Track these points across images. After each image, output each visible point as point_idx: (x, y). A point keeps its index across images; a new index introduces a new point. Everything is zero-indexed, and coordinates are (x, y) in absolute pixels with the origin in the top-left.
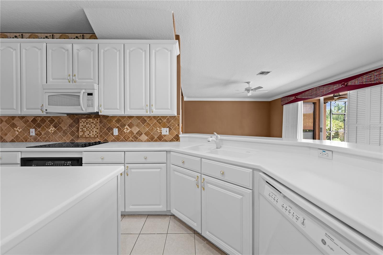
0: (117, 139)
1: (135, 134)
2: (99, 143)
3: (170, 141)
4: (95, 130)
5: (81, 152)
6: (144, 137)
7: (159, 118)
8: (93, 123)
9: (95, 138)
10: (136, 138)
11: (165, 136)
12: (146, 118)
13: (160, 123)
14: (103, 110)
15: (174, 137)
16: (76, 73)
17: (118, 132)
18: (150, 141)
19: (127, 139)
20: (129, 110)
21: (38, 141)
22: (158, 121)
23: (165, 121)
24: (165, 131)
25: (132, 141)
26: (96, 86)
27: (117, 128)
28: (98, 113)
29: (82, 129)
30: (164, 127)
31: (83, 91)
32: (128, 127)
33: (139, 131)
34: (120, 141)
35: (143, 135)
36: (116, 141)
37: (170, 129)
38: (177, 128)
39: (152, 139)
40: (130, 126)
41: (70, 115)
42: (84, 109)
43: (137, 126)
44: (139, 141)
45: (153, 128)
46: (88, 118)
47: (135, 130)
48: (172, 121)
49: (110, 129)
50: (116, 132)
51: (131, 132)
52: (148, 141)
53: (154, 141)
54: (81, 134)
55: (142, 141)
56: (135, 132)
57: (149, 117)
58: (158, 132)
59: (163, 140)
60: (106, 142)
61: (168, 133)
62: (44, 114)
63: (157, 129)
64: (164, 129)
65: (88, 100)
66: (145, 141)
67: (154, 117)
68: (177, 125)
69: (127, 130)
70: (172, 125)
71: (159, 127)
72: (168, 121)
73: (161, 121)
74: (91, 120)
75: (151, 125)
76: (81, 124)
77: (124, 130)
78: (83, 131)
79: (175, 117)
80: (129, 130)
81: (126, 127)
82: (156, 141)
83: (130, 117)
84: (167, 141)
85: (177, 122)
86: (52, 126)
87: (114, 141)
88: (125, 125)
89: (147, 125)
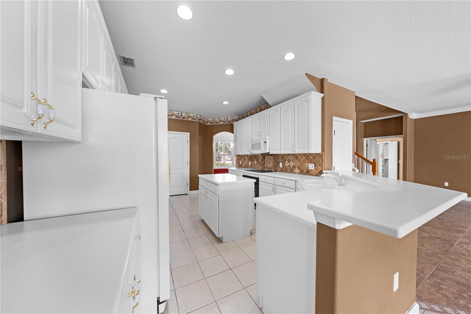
0: (282, 170)
1: (291, 167)
2: (271, 171)
3: (316, 176)
4: (271, 163)
5: (259, 175)
6: (297, 170)
7: (307, 155)
8: (271, 158)
9: (271, 168)
10: (292, 171)
11: (311, 170)
12: (298, 155)
13: (307, 159)
14: (271, 151)
15: (319, 172)
16: (261, 131)
17: (282, 165)
18: (300, 174)
19: (287, 171)
20: (283, 150)
21: (251, 168)
22: (306, 158)
23: (312, 157)
24: (311, 167)
25: (290, 172)
26: (268, 137)
27: (282, 162)
28: (269, 153)
29: (266, 162)
30: (311, 163)
31: (263, 141)
32: (287, 162)
33: (294, 165)
34: (283, 172)
35: (296, 169)
36: (281, 172)
37: (315, 165)
38: (321, 164)
39: (302, 172)
40: (289, 161)
41: (262, 154)
42: (263, 151)
43: (293, 161)
44: (293, 173)
45: (303, 164)
46: (269, 156)
47: (292, 164)
48: (317, 158)
49: (278, 163)
50: (281, 165)
51: (289, 166)
52: (299, 173)
53: (304, 174)
54: (266, 165)
55: (295, 173)
56: (291, 166)
57: (300, 154)
58: (306, 167)
59: (310, 174)
60: (276, 171)
61: (313, 169)
62: (251, 154)
63: (306, 165)
64: (310, 165)
65: (265, 146)
66: (297, 174)
67: (304, 154)
68: (321, 161)
69: (287, 164)
70: (317, 161)
71: (307, 163)
72: (314, 158)
73: (308, 158)
74: (270, 156)
75: (302, 161)
76: (266, 159)
77: (285, 164)
78: (266, 164)
79: (320, 154)
80: (288, 164)
81: (286, 162)
82: (305, 174)
83: (289, 155)
84: (313, 175)
85: (321, 159)
86: (255, 160)
87: (280, 171)
88: (286, 161)
89: (298, 161)
